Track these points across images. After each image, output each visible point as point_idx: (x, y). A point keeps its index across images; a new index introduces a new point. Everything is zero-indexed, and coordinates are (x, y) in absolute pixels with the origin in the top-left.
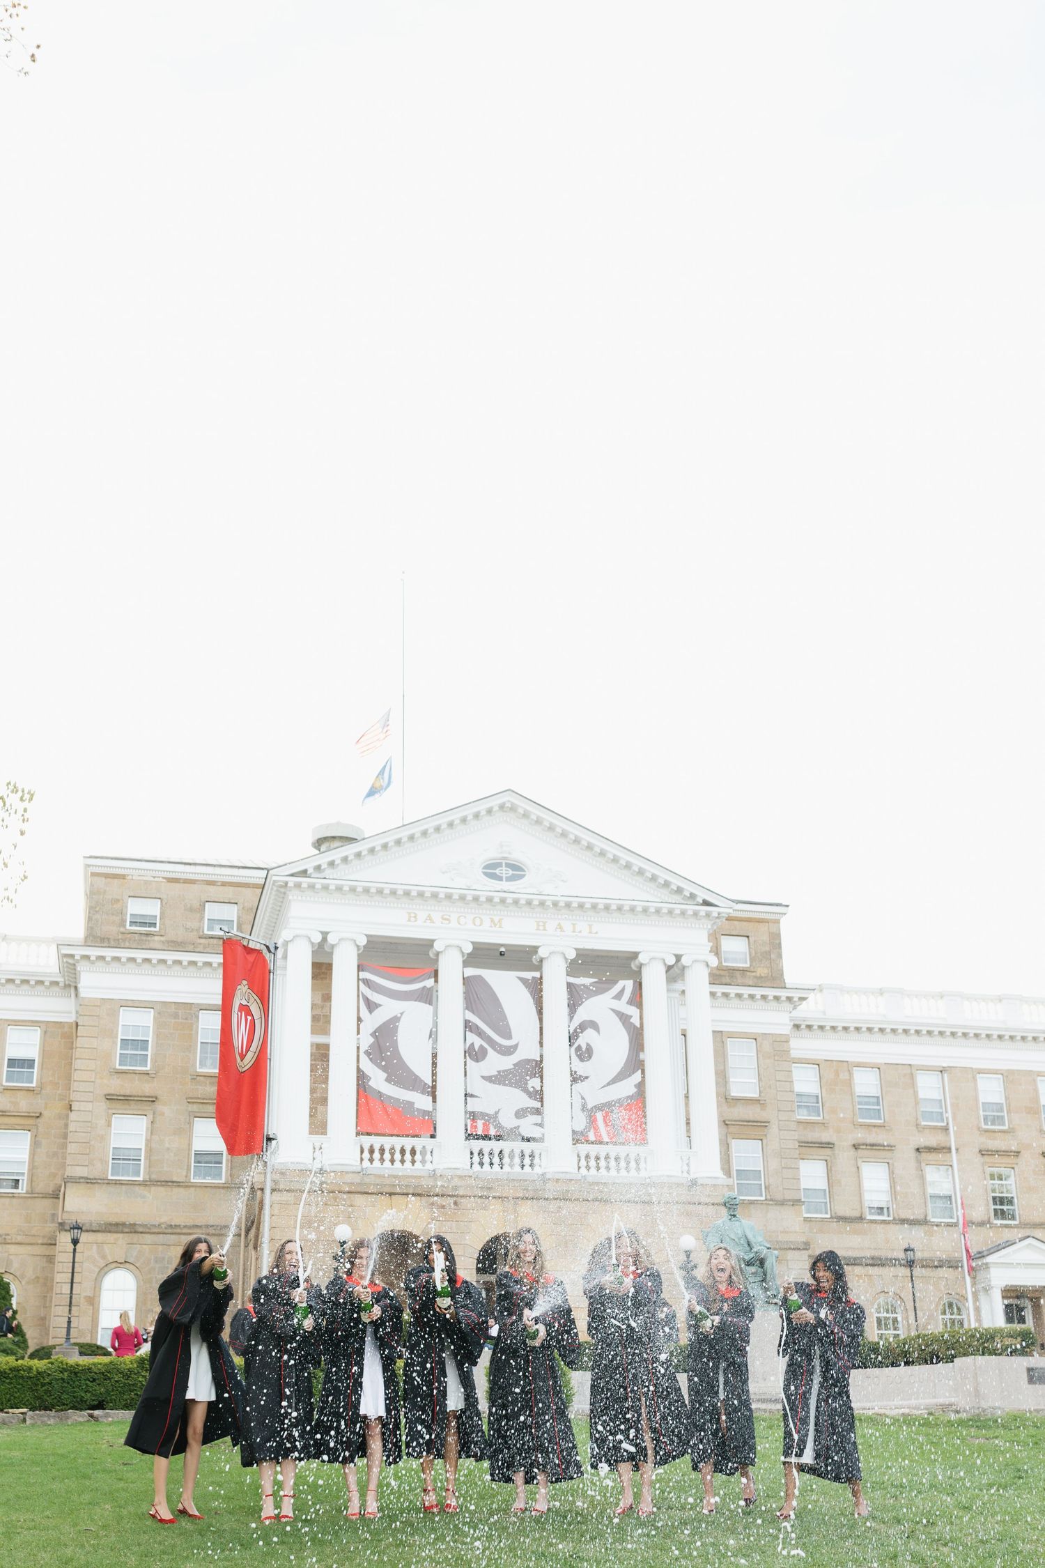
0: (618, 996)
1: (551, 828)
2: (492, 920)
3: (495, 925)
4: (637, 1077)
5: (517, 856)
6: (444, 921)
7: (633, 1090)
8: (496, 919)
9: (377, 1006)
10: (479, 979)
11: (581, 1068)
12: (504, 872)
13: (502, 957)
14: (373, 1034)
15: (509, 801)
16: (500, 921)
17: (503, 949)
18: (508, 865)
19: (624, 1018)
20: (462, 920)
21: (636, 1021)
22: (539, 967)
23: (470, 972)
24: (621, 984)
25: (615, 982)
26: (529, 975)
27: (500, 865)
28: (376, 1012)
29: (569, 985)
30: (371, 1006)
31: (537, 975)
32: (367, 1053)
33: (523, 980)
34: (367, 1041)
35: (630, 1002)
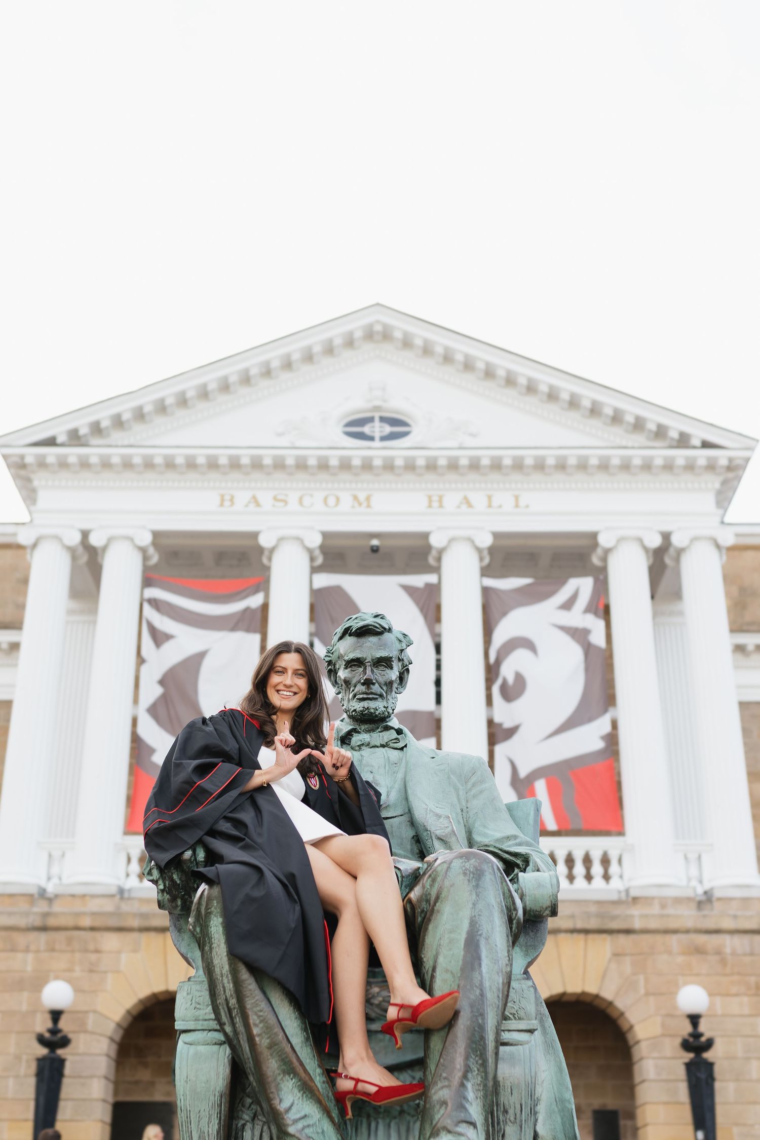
0: (568, 605)
1: (448, 358)
2: (355, 498)
3: (360, 504)
4: (602, 725)
5: (396, 404)
6: (278, 504)
7: (600, 745)
8: (362, 496)
9: (168, 637)
10: (337, 592)
11: (504, 713)
12: (377, 429)
13: (375, 555)
14: (162, 682)
15: (378, 322)
16: (368, 499)
17: (375, 542)
18: (383, 419)
19: (580, 635)
20: (307, 501)
21: (598, 638)
22: (437, 570)
23: (323, 580)
24: (573, 584)
25: (562, 582)
26: (419, 580)
27: (371, 420)
28: (167, 646)
29: (486, 592)
30: (160, 638)
31: (432, 578)
32: (153, 710)
33: (410, 590)
34: (151, 692)
35: (590, 609)
